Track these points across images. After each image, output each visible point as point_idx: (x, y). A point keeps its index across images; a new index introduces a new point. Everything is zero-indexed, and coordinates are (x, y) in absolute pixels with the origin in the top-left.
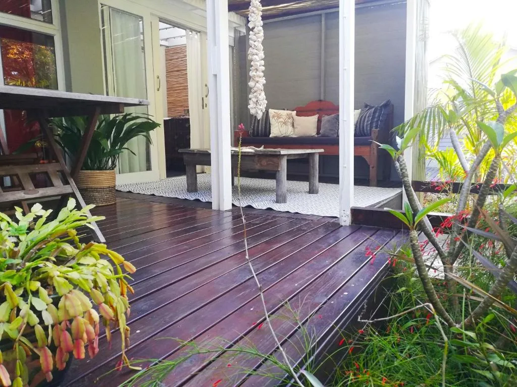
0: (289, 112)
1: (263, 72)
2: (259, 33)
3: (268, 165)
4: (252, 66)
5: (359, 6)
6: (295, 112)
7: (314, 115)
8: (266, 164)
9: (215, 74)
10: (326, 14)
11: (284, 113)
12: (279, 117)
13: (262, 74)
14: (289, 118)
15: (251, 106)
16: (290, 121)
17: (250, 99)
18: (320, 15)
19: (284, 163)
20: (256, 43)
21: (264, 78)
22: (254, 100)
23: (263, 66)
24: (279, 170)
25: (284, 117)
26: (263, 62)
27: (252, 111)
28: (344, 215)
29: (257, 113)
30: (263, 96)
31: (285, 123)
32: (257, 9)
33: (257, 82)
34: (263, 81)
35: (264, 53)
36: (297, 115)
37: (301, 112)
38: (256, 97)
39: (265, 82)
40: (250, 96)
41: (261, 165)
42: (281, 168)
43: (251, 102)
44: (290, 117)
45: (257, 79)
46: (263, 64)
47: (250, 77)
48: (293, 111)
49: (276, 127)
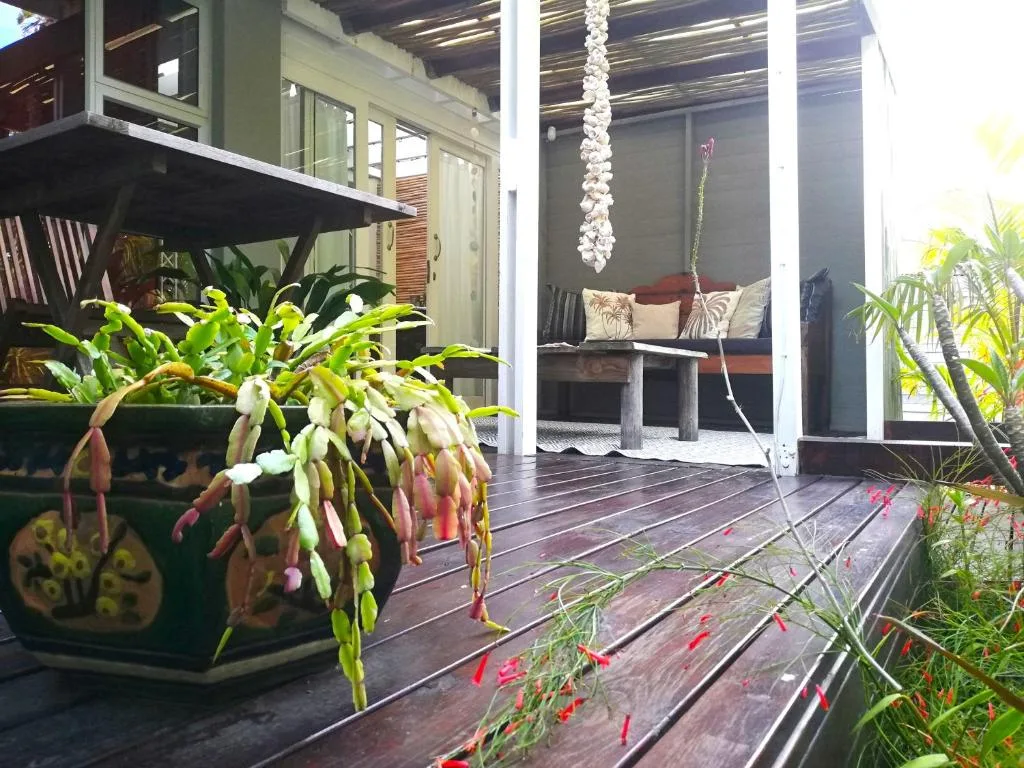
0: (623, 295)
1: (608, 183)
2: (602, 112)
3: (605, 371)
4: (588, 171)
5: (761, 99)
6: (633, 296)
7: (671, 301)
8: (600, 370)
9: (512, 189)
10: (695, 115)
11: (613, 297)
12: (603, 303)
13: (607, 188)
14: (623, 307)
15: (584, 247)
16: (626, 311)
17: (582, 234)
18: (683, 116)
19: (638, 369)
20: (597, 130)
21: (610, 196)
22: (592, 235)
23: (610, 172)
24: (629, 381)
25: (613, 304)
26: (608, 166)
27: (586, 256)
28: (784, 455)
29: (596, 260)
30: (607, 228)
31: (615, 316)
32: (600, 67)
33: (597, 201)
34: (608, 200)
35: (612, 149)
36: (637, 301)
37: (646, 296)
38: (595, 229)
39: (611, 202)
40: (583, 228)
41: (591, 374)
42: (633, 378)
43: (584, 240)
44: (624, 304)
45: (597, 196)
46: (610, 168)
47: (583, 193)
48: (630, 294)
49: (597, 322)
